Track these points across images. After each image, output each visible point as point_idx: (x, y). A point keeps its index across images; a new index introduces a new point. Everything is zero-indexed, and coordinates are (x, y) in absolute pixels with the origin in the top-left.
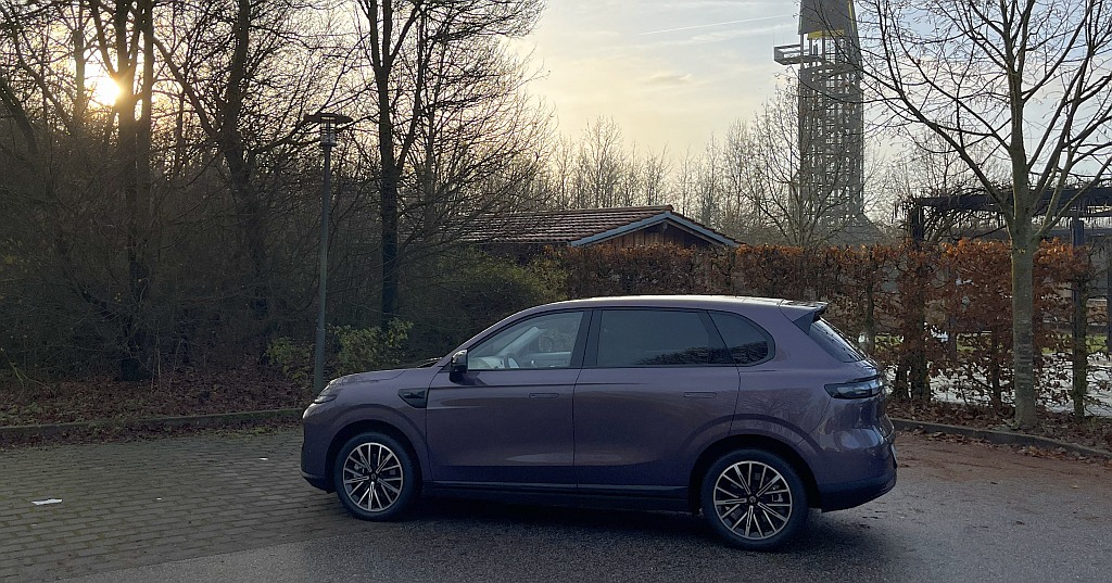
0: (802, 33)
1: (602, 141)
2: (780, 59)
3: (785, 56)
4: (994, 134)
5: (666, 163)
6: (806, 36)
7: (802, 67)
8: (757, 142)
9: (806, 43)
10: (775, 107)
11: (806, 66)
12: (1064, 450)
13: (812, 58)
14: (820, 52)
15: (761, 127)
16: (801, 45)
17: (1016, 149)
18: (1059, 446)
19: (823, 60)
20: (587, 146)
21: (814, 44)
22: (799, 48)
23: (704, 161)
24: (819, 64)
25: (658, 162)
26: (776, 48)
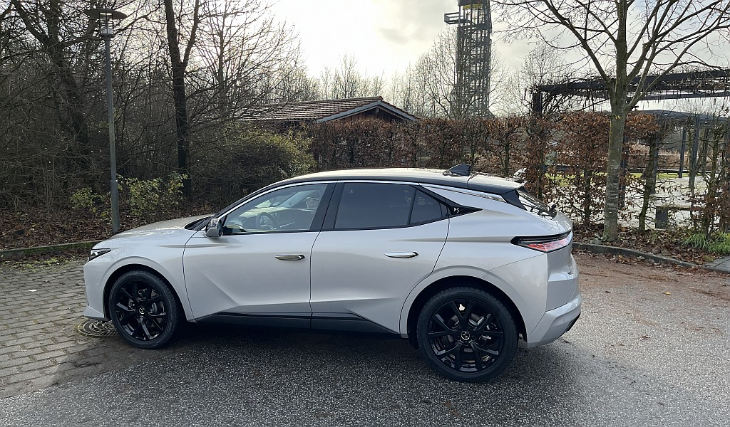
0: (460, 5)
1: (348, 66)
2: (448, 22)
3: (451, 19)
4: (606, 30)
5: (383, 80)
6: (462, 7)
7: (459, 26)
8: (434, 59)
9: (462, 11)
10: (445, 37)
11: (462, 25)
12: (643, 258)
13: (464, 21)
14: (469, 19)
15: (438, 49)
16: (459, 13)
17: (620, 43)
18: (640, 255)
19: (471, 22)
20: (339, 69)
21: (466, 12)
22: (458, 15)
23: (405, 79)
24: (469, 24)
25: (379, 80)
26: (446, 14)
